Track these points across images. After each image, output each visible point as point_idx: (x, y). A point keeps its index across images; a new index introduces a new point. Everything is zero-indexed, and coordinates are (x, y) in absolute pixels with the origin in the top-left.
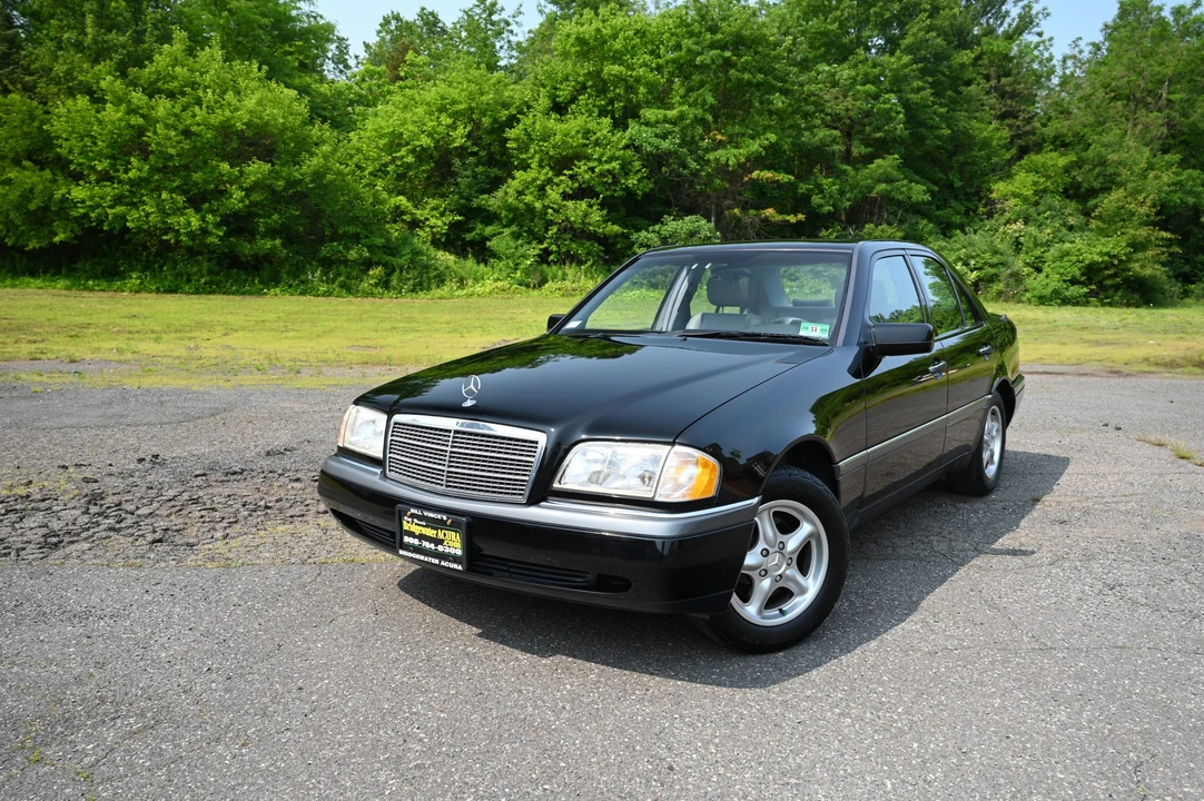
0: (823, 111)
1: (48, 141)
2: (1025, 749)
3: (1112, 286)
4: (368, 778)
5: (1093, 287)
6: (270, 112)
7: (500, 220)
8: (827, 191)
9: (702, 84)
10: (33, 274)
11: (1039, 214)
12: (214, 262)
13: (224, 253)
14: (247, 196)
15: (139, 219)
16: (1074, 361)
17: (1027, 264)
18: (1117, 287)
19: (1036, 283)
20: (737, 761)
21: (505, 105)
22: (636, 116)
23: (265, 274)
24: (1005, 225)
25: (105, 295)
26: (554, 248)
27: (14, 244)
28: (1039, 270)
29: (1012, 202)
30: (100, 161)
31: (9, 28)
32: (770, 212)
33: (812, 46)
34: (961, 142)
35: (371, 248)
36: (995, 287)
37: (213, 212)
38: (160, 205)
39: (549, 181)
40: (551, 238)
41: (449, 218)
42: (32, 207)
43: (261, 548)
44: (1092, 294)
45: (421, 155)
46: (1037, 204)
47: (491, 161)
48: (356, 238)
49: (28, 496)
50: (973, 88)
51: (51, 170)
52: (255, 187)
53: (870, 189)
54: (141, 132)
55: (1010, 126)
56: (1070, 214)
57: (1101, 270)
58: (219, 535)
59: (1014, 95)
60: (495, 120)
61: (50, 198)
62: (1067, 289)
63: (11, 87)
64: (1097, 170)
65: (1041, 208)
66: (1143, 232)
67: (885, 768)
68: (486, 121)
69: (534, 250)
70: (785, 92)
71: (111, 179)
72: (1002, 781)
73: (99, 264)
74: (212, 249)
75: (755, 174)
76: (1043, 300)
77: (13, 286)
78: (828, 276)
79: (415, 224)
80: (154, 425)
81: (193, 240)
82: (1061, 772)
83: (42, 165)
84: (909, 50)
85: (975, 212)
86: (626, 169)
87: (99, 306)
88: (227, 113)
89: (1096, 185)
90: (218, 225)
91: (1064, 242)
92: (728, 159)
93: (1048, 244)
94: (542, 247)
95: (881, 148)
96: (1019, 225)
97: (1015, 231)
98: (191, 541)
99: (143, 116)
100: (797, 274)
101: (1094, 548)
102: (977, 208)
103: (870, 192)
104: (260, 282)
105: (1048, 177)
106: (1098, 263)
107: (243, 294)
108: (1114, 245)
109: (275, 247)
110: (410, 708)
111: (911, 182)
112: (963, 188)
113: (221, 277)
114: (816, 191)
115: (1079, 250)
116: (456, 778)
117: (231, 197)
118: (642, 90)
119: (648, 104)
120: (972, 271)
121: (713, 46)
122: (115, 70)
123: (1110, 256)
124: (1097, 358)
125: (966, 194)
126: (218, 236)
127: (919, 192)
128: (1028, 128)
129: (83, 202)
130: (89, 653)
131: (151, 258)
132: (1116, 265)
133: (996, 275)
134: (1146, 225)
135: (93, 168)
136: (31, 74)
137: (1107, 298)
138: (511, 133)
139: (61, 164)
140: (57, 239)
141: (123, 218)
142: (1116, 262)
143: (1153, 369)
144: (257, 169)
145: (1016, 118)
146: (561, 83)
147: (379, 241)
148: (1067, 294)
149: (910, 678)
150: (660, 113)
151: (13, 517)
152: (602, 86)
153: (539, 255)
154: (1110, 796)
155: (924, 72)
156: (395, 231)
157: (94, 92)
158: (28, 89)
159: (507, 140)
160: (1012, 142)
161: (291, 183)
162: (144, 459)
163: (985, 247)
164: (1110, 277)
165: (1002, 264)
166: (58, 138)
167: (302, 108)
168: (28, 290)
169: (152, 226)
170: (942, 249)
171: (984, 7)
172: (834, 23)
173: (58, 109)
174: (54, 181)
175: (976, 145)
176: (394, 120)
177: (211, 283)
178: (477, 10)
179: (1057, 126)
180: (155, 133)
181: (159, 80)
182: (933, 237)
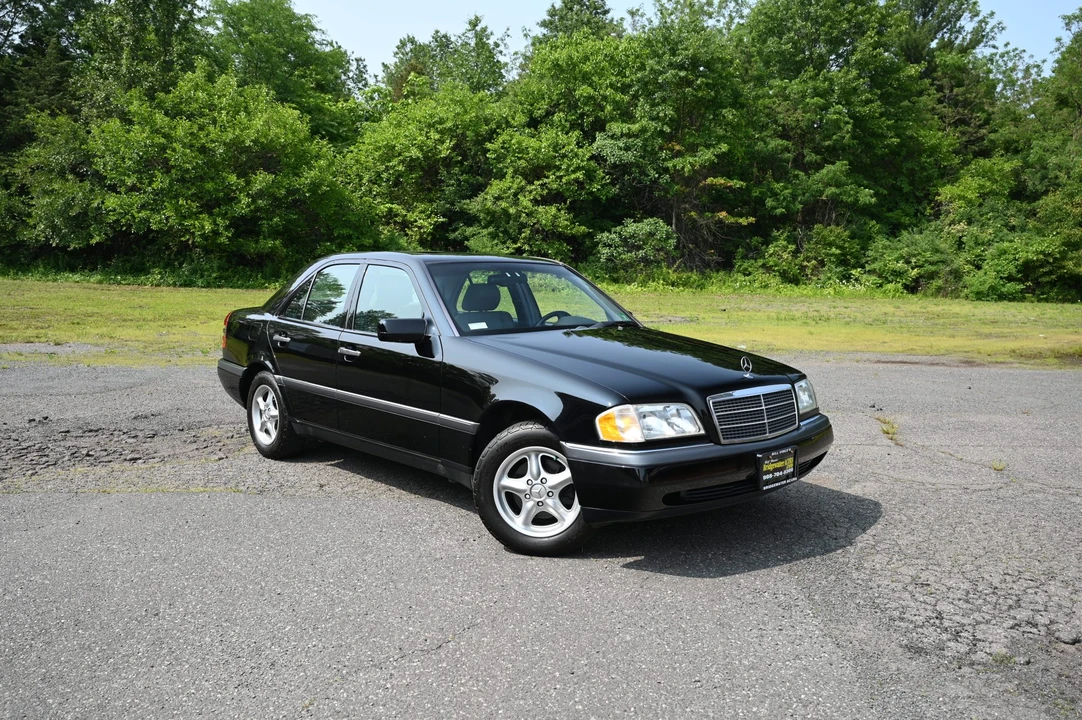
0: (776, 122)
1: (88, 158)
3: (1048, 282)
5: (1030, 283)
6: (275, 130)
7: (479, 222)
8: (780, 195)
9: (664, 100)
10: (73, 270)
11: (982, 216)
12: (224, 260)
13: (232, 252)
14: (254, 201)
15: (160, 222)
16: (942, 352)
17: (968, 262)
18: (1053, 284)
19: (975, 280)
21: (487, 121)
22: (602, 129)
23: (267, 270)
24: (950, 225)
25: (128, 288)
26: (527, 247)
27: (58, 245)
29: (957, 204)
30: (129, 176)
31: (62, 60)
32: (723, 215)
33: (767, 64)
34: (911, 149)
36: (935, 283)
37: (224, 216)
38: (177, 209)
39: (521, 189)
40: (523, 239)
41: (435, 220)
42: (72, 213)
43: (50, 482)
44: (1028, 290)
45: (412, 165)
46: (981, 205)
47: (470, 171)
48: (348, 239)
50: (924, 98)
51: (90, 182)
52: (260, 194)
53: (821, 193)
54: (163, 149)
55: (963, 133)
56: (1012, 215)
57: (1036, 267)
58: (30, 473)
59: (966, 104)
60: (477, 134)
61: (87, 207)
62: (1003, 285)
63: (58, 111)
64: (1041, 172)
65: (984, 210)
68: (470, 134)
70: (739, 107)
71: (139, 190)
73: (129, 261)
74: (222, 248)
75: (709, 180)
76: (980, 296)
77: (55, 280)
78: (778, 271)
79: (405, 225)
80: (71, 395)
81: (206, 241)
83: (82, 177)
84: (857, 65)
85: (923, 213)
86: (590, 176)
87: (118, 298)
88: (237, 132)
89: (1040, 188)
90: (227, 228)
91: (1003, 241)
92: (683, 168)
93: (989, 243)
94: (515, 246)
95: (831, 155)
96: (963, 225)
97: (959, 231)
99: (165, 136)
100: (750, 269)
102: (925, 209)
103: (821, 196)
104: (262, 278)
105: (994, 181)
106: (1033, 261)
107: (247, 287)
108: (1050, 244)
109: (274, 248)
111: (860, 186)
112: (912, 192)
113: (229, 273)
114: (769, 194)
115: (1016, 249)
117: (240, 202)
118: (609, 107)
119: (613, 119)
120: (913, 268)
121: (671, 65)
122: (145, 94)
123: (1045, 255)
124: (965, 349)
125: (916, 197)
126: (227, 237)
127: (866, 196)
128: (978, 135)
129: (115, 210)
131: (172, 256)
132: (1051, 263)
133: (936, 272)
135: (123, 182)
136: (78, 100)
137: (1043, 294)
138: (489, 145)
139: (99, 178)
140: (93, 242)
141: (146, 221)
142: (1051, 261)
143: (1011, 360)
144: (261, 179)
145: (968, 125)
146: (537, 101)
147: (367, 241)
148: (1003, 290)
150: (625, 127)
152: (573, 106)
155: (873, 86)
156: (387, 232)
157: (126, 114)
158: (74, 113)
159: (488, 151)
160: (962, 148)
161: (291, 192)
162: (34, 420)
163: (927, 246)
164: (1045, 274)
165: (942, 262)
166: (95, 156)
167: (304, 128)
169: (171, 227)
170: (885, 247)
171: (940, 23)
172: (788, 43)
173: (95, 131)
174: (92, 190)
175: (925, 151)
176: (388, 135)
177: (220, 278)
178: (470, 34)
179: (1007, 131)
180: (174, 150)
181: (181, 103)
182: (879, 237)
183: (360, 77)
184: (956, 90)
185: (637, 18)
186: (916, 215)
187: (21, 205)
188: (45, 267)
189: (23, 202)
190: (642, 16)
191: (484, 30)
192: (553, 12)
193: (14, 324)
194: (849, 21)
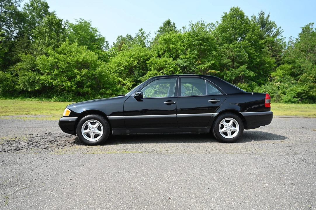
0: (226, 55)
1: (35, 65)
2: (275, 196)
4: (84, 199)
5: (300, 98)
6: (88, 57)
8: (228, 75)
9: (195, 49)
10: (30, 97)
11: (284, 80)
12: (74, 94)
13: (76, 92)
14: (81, 78)
15: (56, 83)
16: (295, 115)
17: (282, 93)
18: (306, 99)
19: (284, 98)
20: (189, 197)
21: (146, 55)
22: (178, 57)
23: (86, 97)
24: (275, 83)
25: (47, 102)
26: (158, 90)
27: (26, 90)
28: (285, 94)
29: (277, 77)
30: (47, 70)
31: (28, 40)
33: (223, 40)
34: (263, 63)
35: (112, 90)
36: (273, 99)
37: (74, 81)
38: (61, 80)
41: (132, 83)
42: (31, 81)
43: (70, 151)
44: (300, 100)
45: (126, 67)
46: (283, 78)
47: (143, 69)
48: (109, 88)
49: (15, 140)
50: (265, 49)
51: (36, 72)
52: (84, 76)
53: (239, 74)
54: (57, 62)
55: (275, 59)
56: (292, 80)
57: (302, 94)
58: (60, 148)
59: (275, 51)
60: (144, 59)
61: (35, 79)
62: (293, 99)
63: (28, 53)
64: (299, 69)
65: (285, 79)
66: (312, 84)
67: (232, 199)
68: (142, 59)
69: (153, 91)
70: (216, 51)
71: (50, 74)
72: (267, 203)
73: (46, 95)
74: (73, 90)
75: (209, 71)
76: (286, 102)
77: (25, 100)
79: (124, 85)
80: (52, 127)
81: (69, 88)
82: (285, 201)
83: (34, 71)
84: (247, 39)
85: (267, 80)
86: (176, 70)
87: (45, 104)
88: (78, 58)
89: (299, 73)
90: (75, 85)
91: (291, 87)
92: (202, 68)
93: (287, 88)
95: (242, 64)
96: (279, 83)
97: (278, 85)
98: (53, 149)
99: (58, 59)
101: (298, 152)
102: (267, 79)
103: (239, 75)
104: (85, 99)
105: (286, 71)
106: (301, 92)
108: (305, 87)
109: (88, 91)
110: (99, 184)
111: (250, 72)
112: (263, 74)
113: (75, 98)
114: (225, 75)
115: (295, 89)
116: (108, 199)
117: (77, 78)
118: (180, 51)
119: (181, 54)
121: (197, 40)
122: (52, 48)
123: (304, 90)
124: (301, 114)
125: (265, 76)
126: (75, 87)
127: (252, 74)
128: (280, 59)
129: (43, 79)
130: (18, 171)
131: (58, 93)
132: (305, 93)
133: (274, 96)
134: (313, 82)
135: (46, 72)
136: (33, 50)
137: (304, 101)
138: (147, 62)
139: (38, 71)
140: (36, 89)
141: (52, 83)
142: (306, 92)
144: (84, 71)
145: (277, 56)
146: (160, 50)
147: (114, 89)
148: (293, 100)
149: (242, 179)
150: (184, 56)
151: (9, 144)
152: (169, 51)
153: (154, 92)
154: (300, 207)
155: (252, 45)
156: (119, 86)
157: (47, 54)
158: (32, 54)
159: (147, 64)
160: (276, 62)
161: (93, 75)
162: (46, 133)
163: (270, 89)
164: (304, 96)
165: (275, 93)
166: (38, 65)
167: (97, 57)
168: (29, 101)
169: (59, 85)
170: (259, 89)
171: (267, 30)
172: (228, 34)
173: (38, 58)
174: (36, 75)
175: (266, 63)
176: (119, 59)
177: (72, 99)
178: (140, 33)
179: (287, 58)
180: (60, 63)
181: (62, 50)
182: (256, 86)
183: (107, 46)
184: (272, 47)
185: (185, 29)
186: (265, 81)
187: (16, 79)
188: (22, 96)
189: (16, 78)
190: (186, 28)
191: (144, 32)
192: (161, 28)
193: (19, 110)
194: (244, 28)
